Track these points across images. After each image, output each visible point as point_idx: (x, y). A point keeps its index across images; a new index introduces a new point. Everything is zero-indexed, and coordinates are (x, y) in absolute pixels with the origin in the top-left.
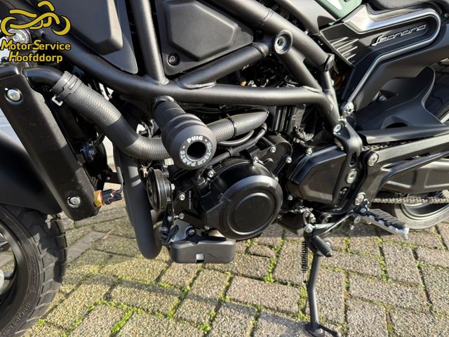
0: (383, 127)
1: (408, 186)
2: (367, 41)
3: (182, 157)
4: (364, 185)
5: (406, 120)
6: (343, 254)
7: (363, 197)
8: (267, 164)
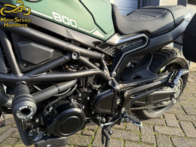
0: (132, 79)
1: (144, 103)
2: (119, 47)
3: (18, 116)
4: (124, 105)
5: (141, 75)
6: (123, 131)
7: (124, 110)
8: (78, 101)
